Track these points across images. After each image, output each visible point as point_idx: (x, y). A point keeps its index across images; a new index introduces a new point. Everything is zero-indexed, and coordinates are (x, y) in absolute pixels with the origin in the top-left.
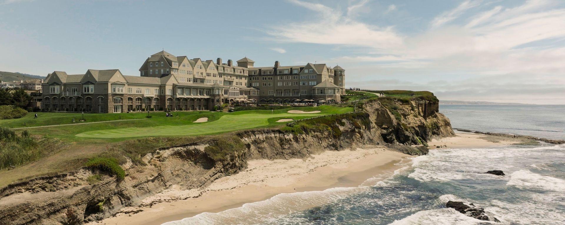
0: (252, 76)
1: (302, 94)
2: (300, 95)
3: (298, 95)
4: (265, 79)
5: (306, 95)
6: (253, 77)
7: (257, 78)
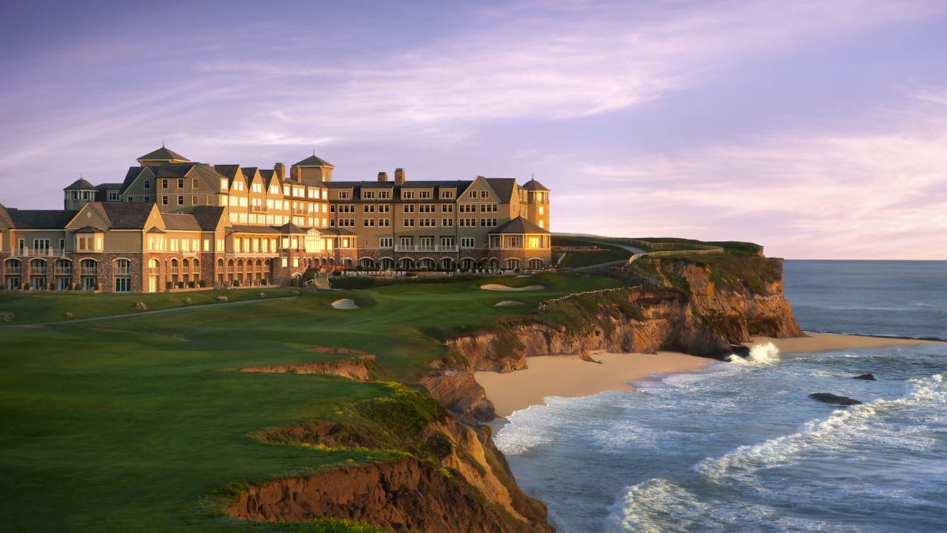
0: (336, 202)
1: (463, 245)
2: (460, 250)
3: (454, 248)
4: (372, 210)
5: (473, 248)
6: (339, 205)
7: (350, 208)
